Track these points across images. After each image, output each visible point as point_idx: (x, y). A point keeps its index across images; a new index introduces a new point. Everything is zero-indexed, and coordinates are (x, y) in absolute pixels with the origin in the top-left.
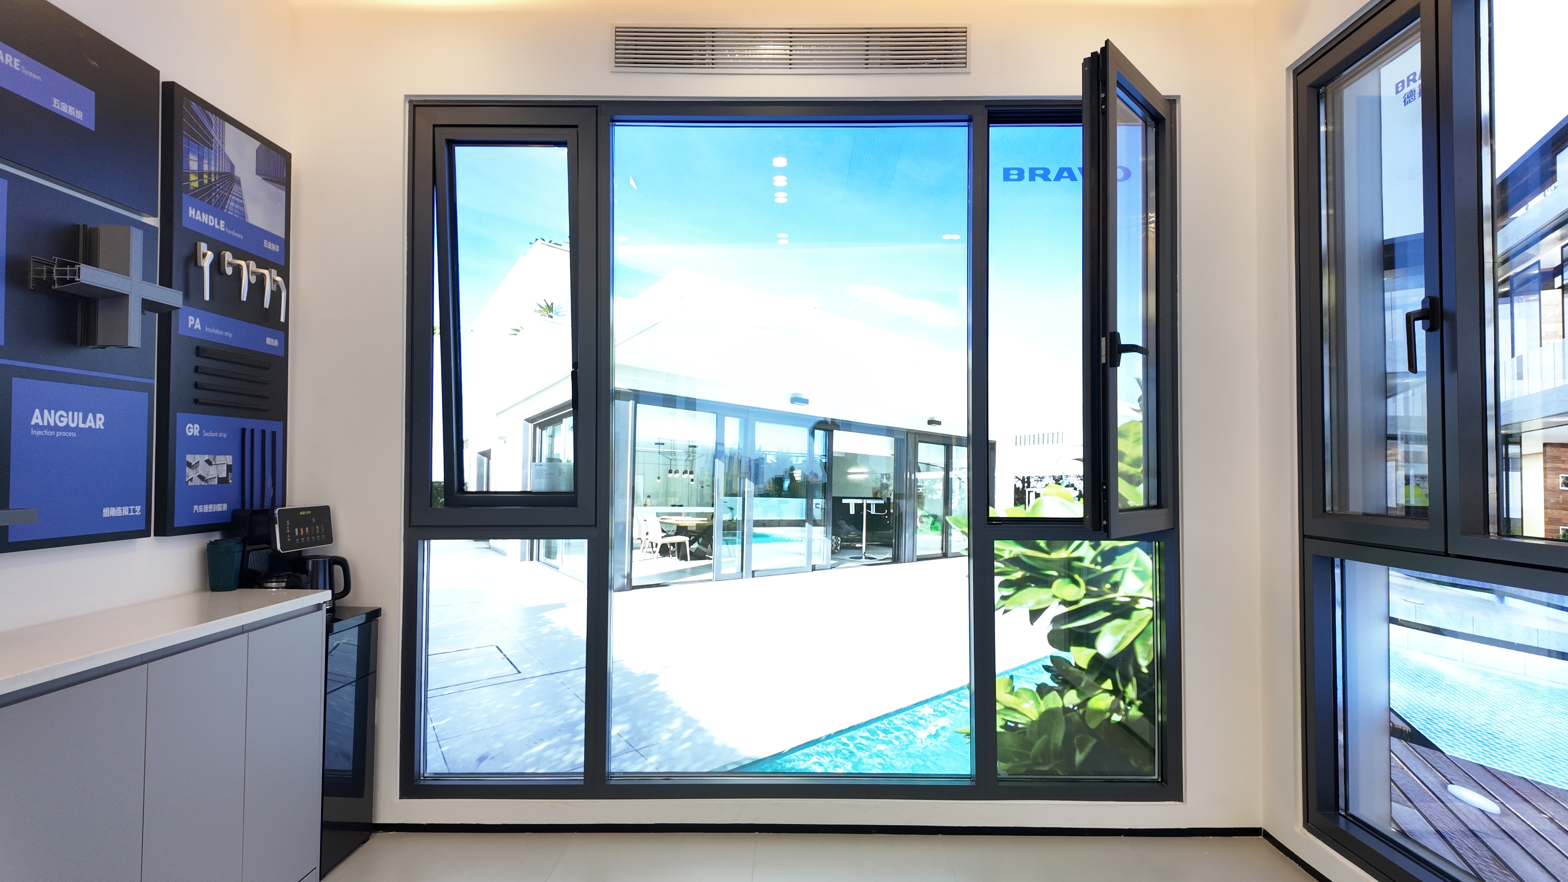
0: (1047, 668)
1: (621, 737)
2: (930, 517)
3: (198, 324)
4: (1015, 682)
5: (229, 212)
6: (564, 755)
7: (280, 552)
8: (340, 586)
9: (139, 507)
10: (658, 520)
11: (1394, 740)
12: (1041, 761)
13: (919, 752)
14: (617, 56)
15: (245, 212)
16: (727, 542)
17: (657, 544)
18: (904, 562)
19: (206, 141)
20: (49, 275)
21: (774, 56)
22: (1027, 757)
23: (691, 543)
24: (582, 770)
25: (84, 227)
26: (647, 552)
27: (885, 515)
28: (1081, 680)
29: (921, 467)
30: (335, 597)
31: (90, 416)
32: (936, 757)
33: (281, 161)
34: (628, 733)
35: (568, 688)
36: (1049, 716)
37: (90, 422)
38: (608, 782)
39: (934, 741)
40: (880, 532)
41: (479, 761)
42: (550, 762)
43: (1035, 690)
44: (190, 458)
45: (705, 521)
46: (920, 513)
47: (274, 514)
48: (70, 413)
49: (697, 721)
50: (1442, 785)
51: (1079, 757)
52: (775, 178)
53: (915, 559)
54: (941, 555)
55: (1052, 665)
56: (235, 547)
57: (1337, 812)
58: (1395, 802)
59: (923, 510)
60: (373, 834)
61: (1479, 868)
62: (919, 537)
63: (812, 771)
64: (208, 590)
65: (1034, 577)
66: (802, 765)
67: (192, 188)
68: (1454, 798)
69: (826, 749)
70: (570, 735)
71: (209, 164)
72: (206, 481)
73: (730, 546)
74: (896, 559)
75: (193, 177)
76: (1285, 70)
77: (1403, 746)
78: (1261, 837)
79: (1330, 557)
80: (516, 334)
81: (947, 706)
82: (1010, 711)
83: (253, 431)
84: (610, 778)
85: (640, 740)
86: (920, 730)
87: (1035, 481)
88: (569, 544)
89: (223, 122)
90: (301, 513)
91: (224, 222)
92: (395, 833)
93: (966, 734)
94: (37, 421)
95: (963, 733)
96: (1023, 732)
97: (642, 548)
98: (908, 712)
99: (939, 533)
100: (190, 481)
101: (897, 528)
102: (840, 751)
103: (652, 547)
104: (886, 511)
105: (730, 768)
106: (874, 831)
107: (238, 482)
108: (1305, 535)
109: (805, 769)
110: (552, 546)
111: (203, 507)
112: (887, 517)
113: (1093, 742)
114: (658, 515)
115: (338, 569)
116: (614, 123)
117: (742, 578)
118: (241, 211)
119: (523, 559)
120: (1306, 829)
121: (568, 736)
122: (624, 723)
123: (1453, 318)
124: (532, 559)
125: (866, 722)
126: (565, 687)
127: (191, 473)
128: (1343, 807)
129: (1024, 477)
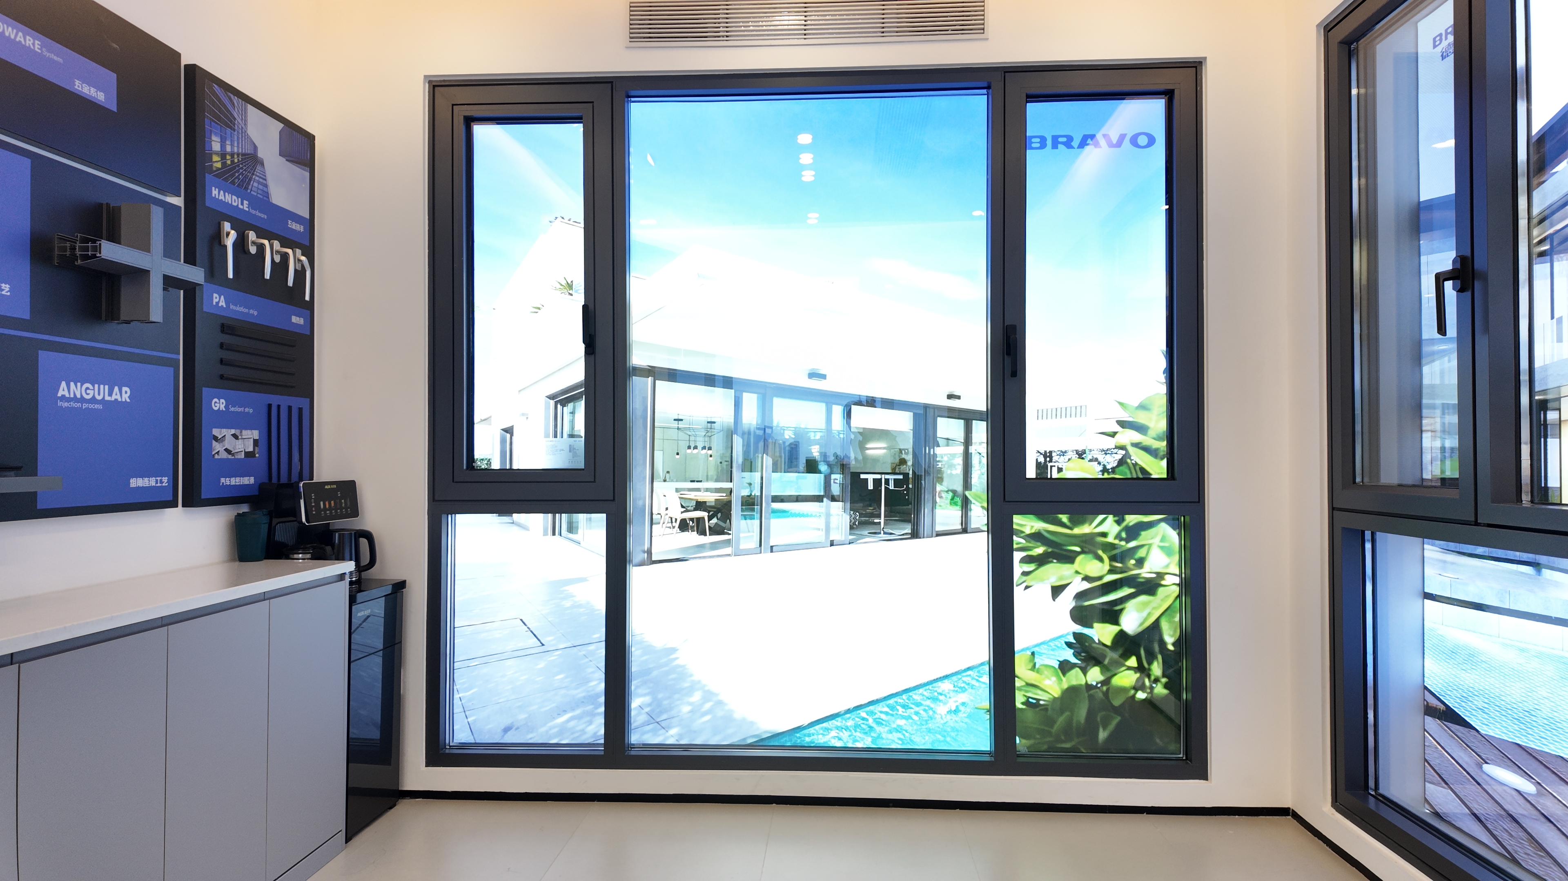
0: (1069, 645)
1: (643, 709)
2: (950, 492)
3: (222, 302)
4: (1037, 658)
5: (252, 193)
6: (587, 727)
7: (305, 524)
8: (365, 559)
9: (166, 478)
10: (677, 495)
11: (1428, 719)
12: (1063, 738)
13: (939, 727)
14: (631, 31)
15: (269, 193)
16: (745, 517)
17: (676, 520)
18: (924, 538)
19: (228, 123)
20: (72, 251)
21: (789, 26)
22: (1050, 733)
23: (710, 518)
24: (602, 741)
25: (107, 205)
26: (666, 527)
27: (904, 490)
28: (1105, 657)
29: (940, 441)
30: (360, 569)
31: (116, 389)
32: (956, 733)
33: (304, 143)
34: (650, 705)
35: (591, 661)
36: (1072, 692)
37: (116, 395)
38: (628, 753)
39: (954, 717)
40: (898, 507)
41: (504, 731)
42: (572, 733)
43: (1057, 666)
44: (216, 432)
45: (723, 496)
46: (939, 488)
47: (298, 487)
48: (96, 386)
49: (717, 695)
50: (1477, 764)
51: (1103, 735)
52: (801, 156)
53: (934, 534)
54: (961, 531)
55: (1075, 642)
56: (262, 519)
57: (1367, 792)
58: (1430, 782)
59: (942, 485)
60: (399, 800)
61: (1514, 850)
62: (938, 512)
63: (831, 745)
64: (236, 561)
65: (1056, 552)
66: (821, 739)
67: (214, 169)
68: (1489, 778)
69: (845, 724)
70: (592, 706)
71: (232, 145)
72: (233, 455)
73: (749, 521)
74: (915, 535)
75: (215, 158)
76: (1315, 27)
77: (1437, 725)
78: (1290, 817)
79: (1361, 529)
80: (537, 312)
81: (967, 682)
82: (1031, 687)
83: (279, 406)
84: (630, 749)
85: (661, 713)
86: (940, 706)
87: (1058, 455)
88: (590, 519)
89: (245, 104)
90: (326, 487)
91: (247, 202)
92: (421, 799)
93: (986, 711)
94: (63, 393)
95: (984, 709)
96: (1045, 708)
97: (662, 523)
98: (927, 687)
99: (959, 508)
100: (216, 454)
101: (916, 503)
102: (859, 725)
103: (672, 522)
104: (905, 486)
105: (750, 741)
106: (891, 805)
107: (265, 457)
108: (1334, 508)
109: (824, 743)
110: (574, 521)
111: (230, 480)
112: (905, 492)
113: (1117, 720)
114: (677, 490)
115: (364, 542)
116: (629, 99)
117: (761, 553)
118: (266, 192)
119: (545, 533)
120: (1334, 809)
121: (590, 707)
122: (644, 695)
123: (1484, 277)
124: (554, 534)
125: (885, 697)
126: (587, 660)
127: (217, 447)
128: (1373, 787)
129: (1045, 452)
